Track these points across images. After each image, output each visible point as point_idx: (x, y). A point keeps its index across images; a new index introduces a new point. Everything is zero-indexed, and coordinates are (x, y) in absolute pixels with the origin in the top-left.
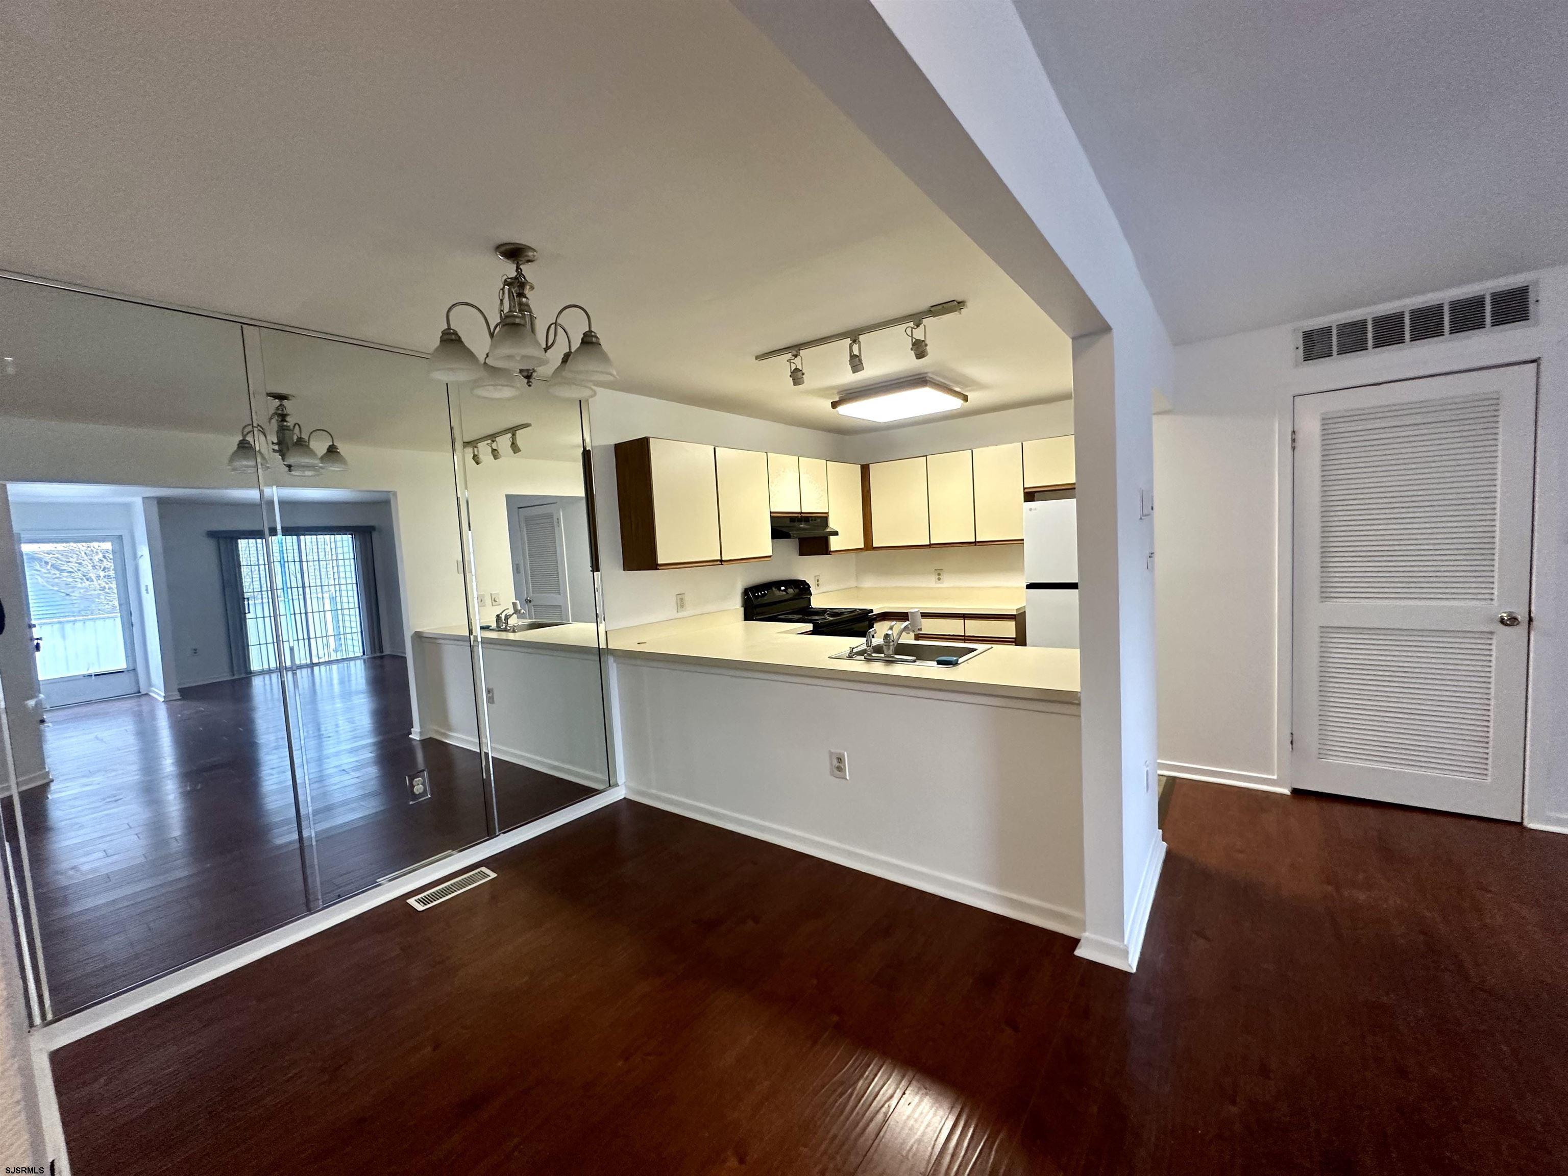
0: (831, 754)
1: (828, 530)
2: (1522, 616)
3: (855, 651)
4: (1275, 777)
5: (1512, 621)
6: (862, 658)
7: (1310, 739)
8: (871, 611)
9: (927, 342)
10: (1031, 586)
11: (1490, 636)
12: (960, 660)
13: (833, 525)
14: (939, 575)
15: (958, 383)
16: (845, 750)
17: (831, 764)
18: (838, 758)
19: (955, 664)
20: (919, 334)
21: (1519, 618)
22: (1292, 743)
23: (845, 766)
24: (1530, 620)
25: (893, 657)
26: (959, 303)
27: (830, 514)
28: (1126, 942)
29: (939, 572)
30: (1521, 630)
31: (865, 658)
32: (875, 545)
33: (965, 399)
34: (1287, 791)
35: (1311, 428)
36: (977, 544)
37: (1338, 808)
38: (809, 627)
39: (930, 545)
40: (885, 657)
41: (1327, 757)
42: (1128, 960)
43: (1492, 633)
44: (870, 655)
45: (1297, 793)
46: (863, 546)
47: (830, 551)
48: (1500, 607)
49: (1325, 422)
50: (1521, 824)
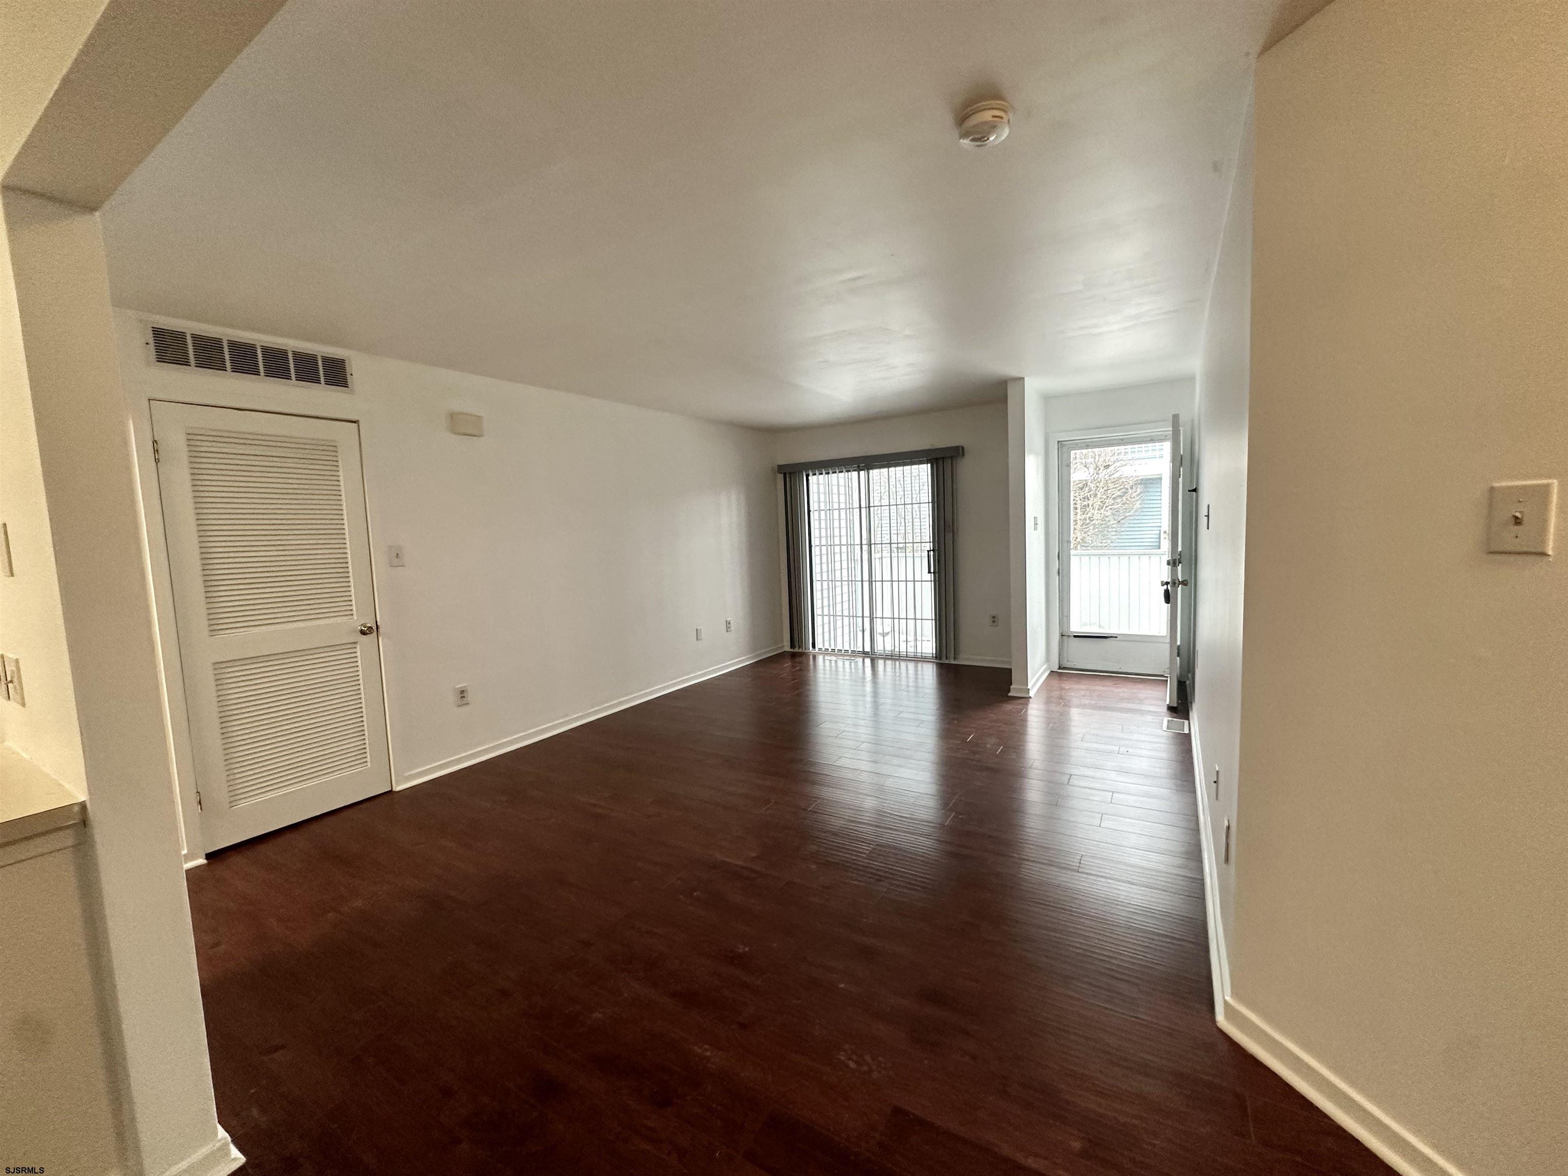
2: (372, 626)
5: (367, 631)
11: (354, 645)
21: (370, 626)
22: (199, 802)
24: (378, 628)
30: (373, 634)
34: (202, 861)
35: (173, 442)
41: (236, 804)
43: (356, 643)
45: (213, 856)
48: (358, 620)
49: (190, 437)
50: (391, 791)
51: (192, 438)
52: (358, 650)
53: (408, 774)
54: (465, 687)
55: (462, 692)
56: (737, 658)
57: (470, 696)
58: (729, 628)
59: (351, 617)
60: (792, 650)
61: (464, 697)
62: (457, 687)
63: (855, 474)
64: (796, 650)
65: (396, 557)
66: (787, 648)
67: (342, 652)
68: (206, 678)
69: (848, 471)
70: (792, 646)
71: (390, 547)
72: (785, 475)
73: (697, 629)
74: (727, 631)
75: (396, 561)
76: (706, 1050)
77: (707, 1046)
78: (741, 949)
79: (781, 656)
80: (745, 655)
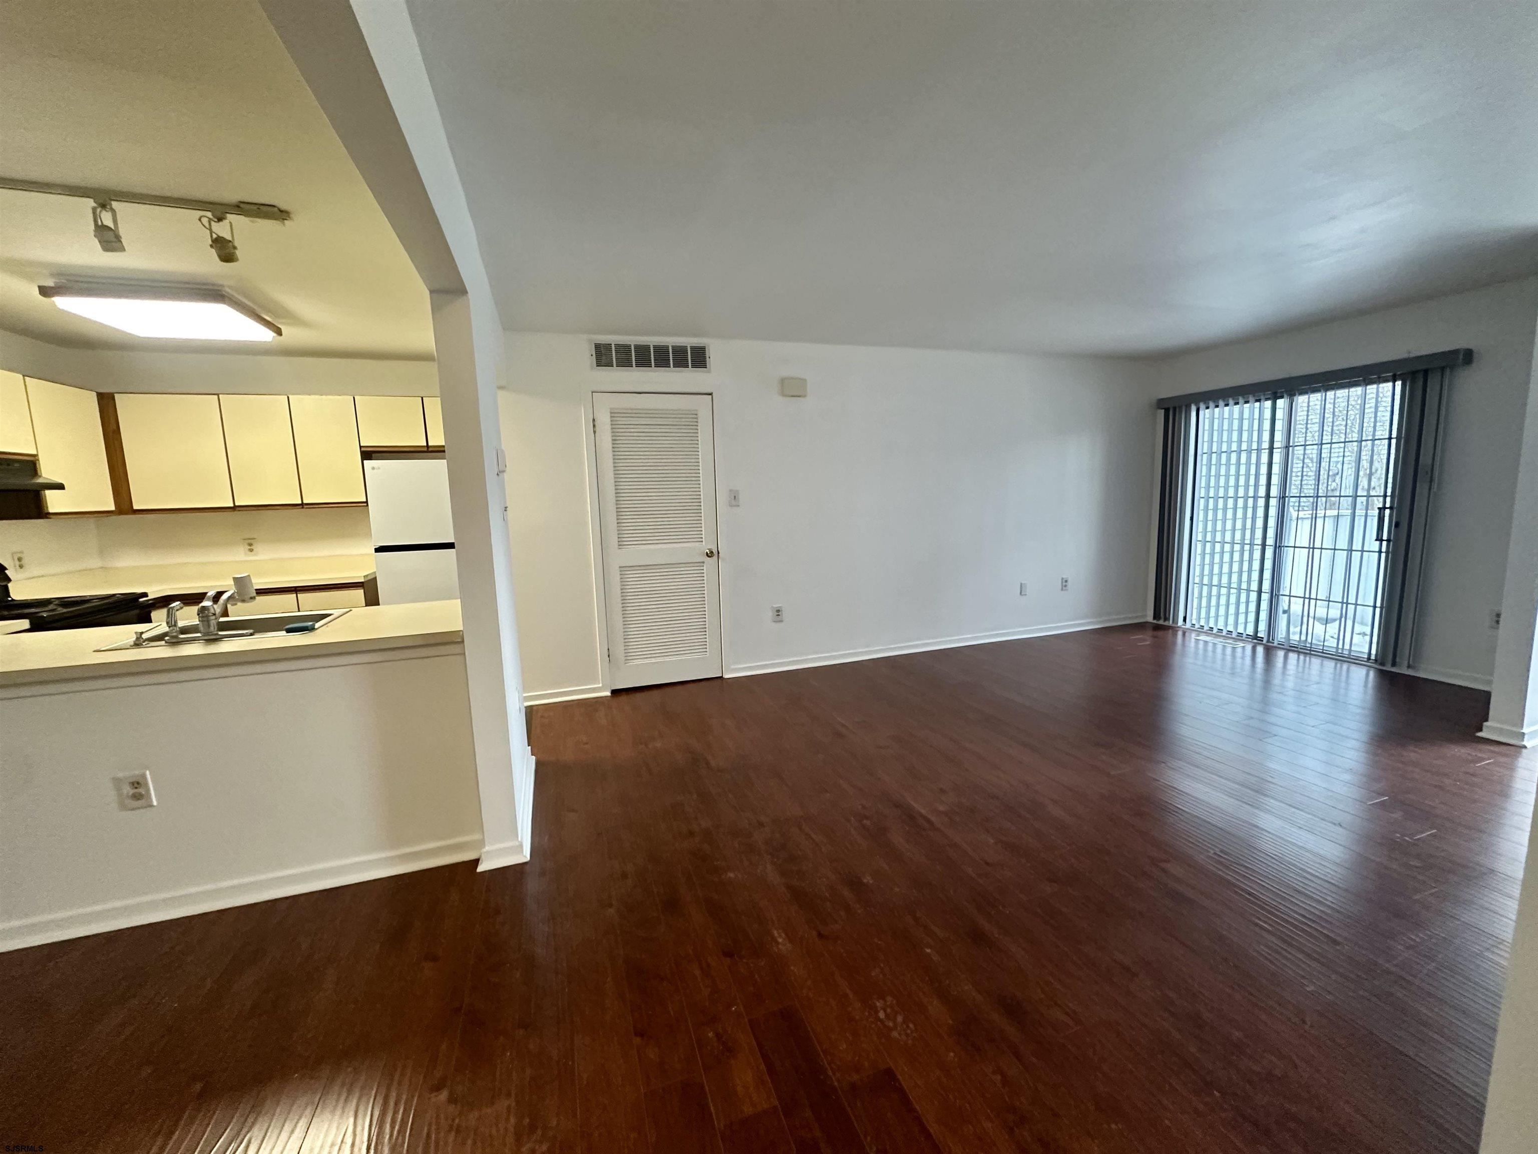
0: (117, 782)
1: (40, 481)
2: (715, 551)
3: (144, 636)
4: (601, 685)
5: (710, 555)
6: (163, 643)
7: (619, 651)
8: (145, 595)
9: (236, 244)
10: (380, 550)
11: (702, 564)
12: (317, 625)
13: (48, 472)
14: (250, 545)
15: (269, 311)
16: (147, 768)
17: (120, 795)
18: (133, 783)
19: (311, 629)
20: (222, 230)
21: (714, 551)
22: (609, 656)
23: (148, 790)
24: (718, 553)
25: (217, 634)
26: (281, 211)
27: (40, 457)
28: (520, 839)
29: (250, 541)
30: (715, 557)
31: (166, 642)
32: (136, 507)
33: (279, 332)
34: (608, 694)
35: (604, 419)
36: (305, 507)
37: (639, 696)
38: (25, 624)
39: (235, 508)
40: (203, 636)
41: (630, 661)
42: (523, 852)
43: (703, 562)
44: (176, 637)
45: (615, 692)
46: (113, 508)
47: (49, 513)
48: (706, 547)
49: (613, 415)
50: (722, 677)
51: (613, 414)
52: (705, 568)
53: (733, 667)
54: (780, 607)
55: (778, 611)
56: (1071, 621)
57: (785, 614)
58: (1066, 586)
59: (701, 543)
60: (1155, 622)
61: (779, 615)
62: (774, 606)
63: (1268, 404)
64: (1161, 622)
65: (734, 497)
66: (1150, 618)
67: (693, 568)
68: (616, 578)
69: (1259, 400)
70: (1156, 616)
71: (731, 491)
72: (1167, 411)
73: (1021, 584)
74: (1062, 590)
75: (733, 502)
76: (780, 936)
77: (783, 935)
78: (868, 880)
79: (1140, 627)
80: (1082, 618)
